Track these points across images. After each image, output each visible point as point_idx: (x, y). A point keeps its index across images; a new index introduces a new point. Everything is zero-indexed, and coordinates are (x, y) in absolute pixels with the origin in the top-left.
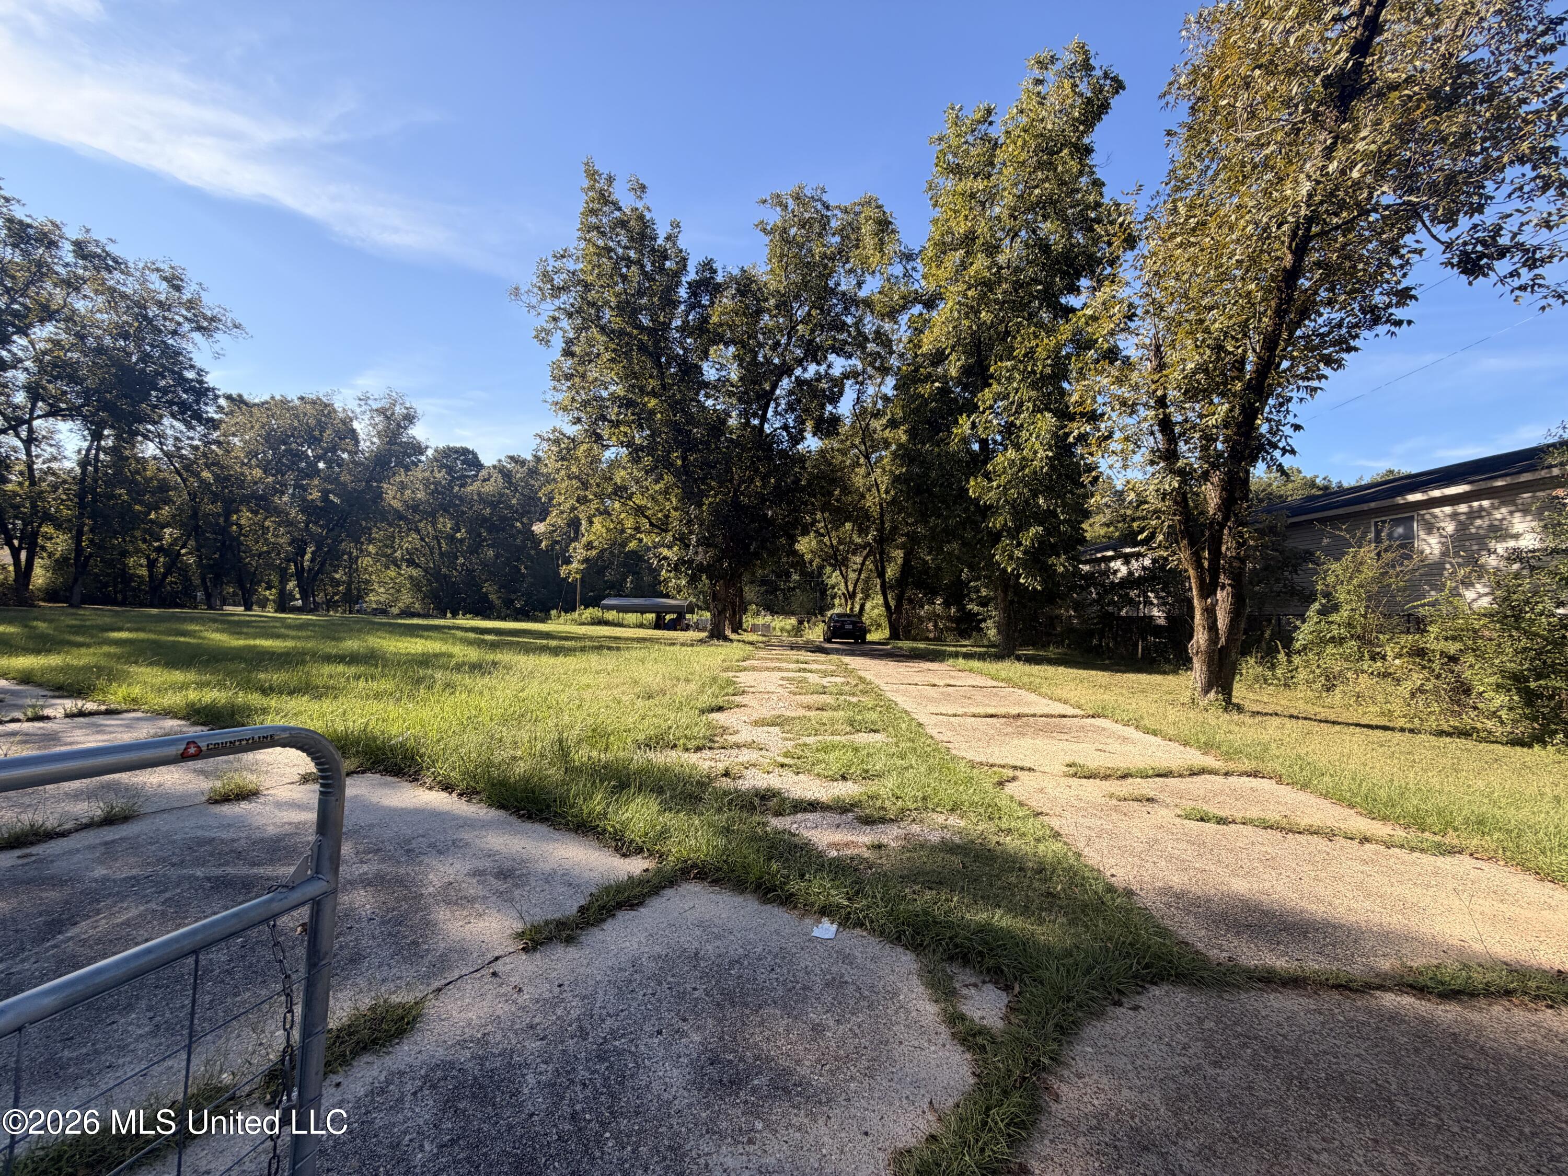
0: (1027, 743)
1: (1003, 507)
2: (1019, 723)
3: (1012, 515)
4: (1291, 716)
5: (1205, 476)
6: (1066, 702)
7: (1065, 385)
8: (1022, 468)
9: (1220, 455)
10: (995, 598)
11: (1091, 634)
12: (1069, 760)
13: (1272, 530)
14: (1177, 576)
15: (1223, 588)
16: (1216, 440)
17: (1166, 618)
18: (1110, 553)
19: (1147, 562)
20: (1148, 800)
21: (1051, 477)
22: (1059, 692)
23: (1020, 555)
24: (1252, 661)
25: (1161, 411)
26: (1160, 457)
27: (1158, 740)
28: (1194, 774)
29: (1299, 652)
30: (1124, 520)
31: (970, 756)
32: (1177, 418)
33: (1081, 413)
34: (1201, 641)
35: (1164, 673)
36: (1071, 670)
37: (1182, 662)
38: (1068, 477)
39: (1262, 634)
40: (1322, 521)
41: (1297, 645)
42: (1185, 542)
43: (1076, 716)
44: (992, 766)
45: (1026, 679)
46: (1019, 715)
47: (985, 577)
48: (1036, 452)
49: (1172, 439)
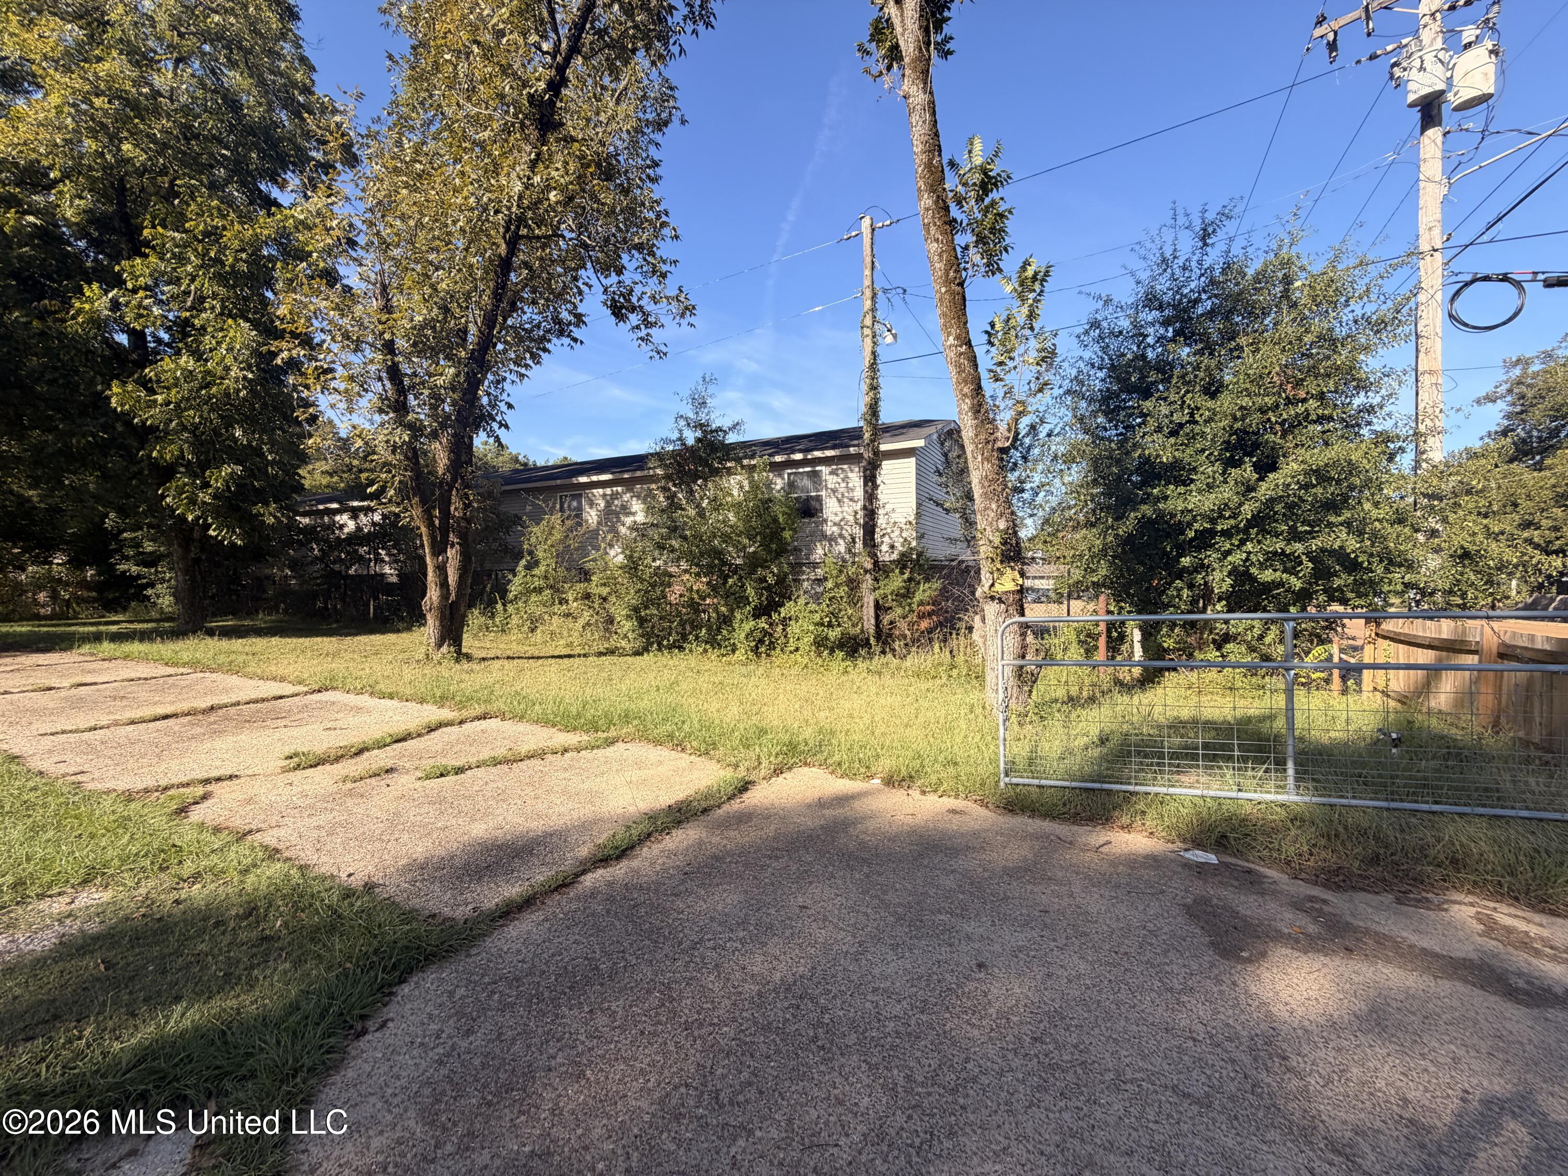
0: (223, 744)
1: (176, 432)
2: (212, 719)
3: (191, 444)
4: (508, 658)
5: (434, 435)
6: (282, 679)
7: (269, 294)
8: (207, 386)
9: (448, 417)
10: (169, 555)
11: (314, 596)
12: (289, 750)
13: (490, 495)
14: (409, 532)
15: (452, 546)
16: (443, 402)
17: (398, 575)
18: (335, 506)
19: (377, 518)
20: (387, 771)
21: (252, 405)
22: (273, 668)
23: (208, 499)
24: (476, 612)
25: (389, 357)
26: (389, 407)
27: (395, 703)
28: (432, 730)
29: (511, 602)
30: (350, 470)
31: (123, 784)
32: (406, 369)
33: (291, 332)
34: (434, 598)
35: (398, 631)
36: (289, 640)
37: (417, 618)
38: (275, 409)
39: (485, 587)
40: (527, 491)
41: (511, 596)
42: (417, 499)
43: (297, 695)
44: (166, 789)
45: (222, 659)
46: (212, 708)
47: (150, 526)
48: (227, 369)
49: (402, 391)
